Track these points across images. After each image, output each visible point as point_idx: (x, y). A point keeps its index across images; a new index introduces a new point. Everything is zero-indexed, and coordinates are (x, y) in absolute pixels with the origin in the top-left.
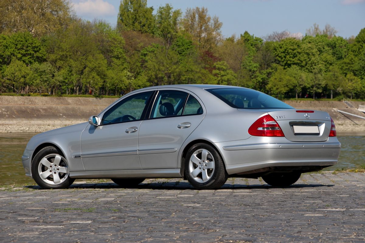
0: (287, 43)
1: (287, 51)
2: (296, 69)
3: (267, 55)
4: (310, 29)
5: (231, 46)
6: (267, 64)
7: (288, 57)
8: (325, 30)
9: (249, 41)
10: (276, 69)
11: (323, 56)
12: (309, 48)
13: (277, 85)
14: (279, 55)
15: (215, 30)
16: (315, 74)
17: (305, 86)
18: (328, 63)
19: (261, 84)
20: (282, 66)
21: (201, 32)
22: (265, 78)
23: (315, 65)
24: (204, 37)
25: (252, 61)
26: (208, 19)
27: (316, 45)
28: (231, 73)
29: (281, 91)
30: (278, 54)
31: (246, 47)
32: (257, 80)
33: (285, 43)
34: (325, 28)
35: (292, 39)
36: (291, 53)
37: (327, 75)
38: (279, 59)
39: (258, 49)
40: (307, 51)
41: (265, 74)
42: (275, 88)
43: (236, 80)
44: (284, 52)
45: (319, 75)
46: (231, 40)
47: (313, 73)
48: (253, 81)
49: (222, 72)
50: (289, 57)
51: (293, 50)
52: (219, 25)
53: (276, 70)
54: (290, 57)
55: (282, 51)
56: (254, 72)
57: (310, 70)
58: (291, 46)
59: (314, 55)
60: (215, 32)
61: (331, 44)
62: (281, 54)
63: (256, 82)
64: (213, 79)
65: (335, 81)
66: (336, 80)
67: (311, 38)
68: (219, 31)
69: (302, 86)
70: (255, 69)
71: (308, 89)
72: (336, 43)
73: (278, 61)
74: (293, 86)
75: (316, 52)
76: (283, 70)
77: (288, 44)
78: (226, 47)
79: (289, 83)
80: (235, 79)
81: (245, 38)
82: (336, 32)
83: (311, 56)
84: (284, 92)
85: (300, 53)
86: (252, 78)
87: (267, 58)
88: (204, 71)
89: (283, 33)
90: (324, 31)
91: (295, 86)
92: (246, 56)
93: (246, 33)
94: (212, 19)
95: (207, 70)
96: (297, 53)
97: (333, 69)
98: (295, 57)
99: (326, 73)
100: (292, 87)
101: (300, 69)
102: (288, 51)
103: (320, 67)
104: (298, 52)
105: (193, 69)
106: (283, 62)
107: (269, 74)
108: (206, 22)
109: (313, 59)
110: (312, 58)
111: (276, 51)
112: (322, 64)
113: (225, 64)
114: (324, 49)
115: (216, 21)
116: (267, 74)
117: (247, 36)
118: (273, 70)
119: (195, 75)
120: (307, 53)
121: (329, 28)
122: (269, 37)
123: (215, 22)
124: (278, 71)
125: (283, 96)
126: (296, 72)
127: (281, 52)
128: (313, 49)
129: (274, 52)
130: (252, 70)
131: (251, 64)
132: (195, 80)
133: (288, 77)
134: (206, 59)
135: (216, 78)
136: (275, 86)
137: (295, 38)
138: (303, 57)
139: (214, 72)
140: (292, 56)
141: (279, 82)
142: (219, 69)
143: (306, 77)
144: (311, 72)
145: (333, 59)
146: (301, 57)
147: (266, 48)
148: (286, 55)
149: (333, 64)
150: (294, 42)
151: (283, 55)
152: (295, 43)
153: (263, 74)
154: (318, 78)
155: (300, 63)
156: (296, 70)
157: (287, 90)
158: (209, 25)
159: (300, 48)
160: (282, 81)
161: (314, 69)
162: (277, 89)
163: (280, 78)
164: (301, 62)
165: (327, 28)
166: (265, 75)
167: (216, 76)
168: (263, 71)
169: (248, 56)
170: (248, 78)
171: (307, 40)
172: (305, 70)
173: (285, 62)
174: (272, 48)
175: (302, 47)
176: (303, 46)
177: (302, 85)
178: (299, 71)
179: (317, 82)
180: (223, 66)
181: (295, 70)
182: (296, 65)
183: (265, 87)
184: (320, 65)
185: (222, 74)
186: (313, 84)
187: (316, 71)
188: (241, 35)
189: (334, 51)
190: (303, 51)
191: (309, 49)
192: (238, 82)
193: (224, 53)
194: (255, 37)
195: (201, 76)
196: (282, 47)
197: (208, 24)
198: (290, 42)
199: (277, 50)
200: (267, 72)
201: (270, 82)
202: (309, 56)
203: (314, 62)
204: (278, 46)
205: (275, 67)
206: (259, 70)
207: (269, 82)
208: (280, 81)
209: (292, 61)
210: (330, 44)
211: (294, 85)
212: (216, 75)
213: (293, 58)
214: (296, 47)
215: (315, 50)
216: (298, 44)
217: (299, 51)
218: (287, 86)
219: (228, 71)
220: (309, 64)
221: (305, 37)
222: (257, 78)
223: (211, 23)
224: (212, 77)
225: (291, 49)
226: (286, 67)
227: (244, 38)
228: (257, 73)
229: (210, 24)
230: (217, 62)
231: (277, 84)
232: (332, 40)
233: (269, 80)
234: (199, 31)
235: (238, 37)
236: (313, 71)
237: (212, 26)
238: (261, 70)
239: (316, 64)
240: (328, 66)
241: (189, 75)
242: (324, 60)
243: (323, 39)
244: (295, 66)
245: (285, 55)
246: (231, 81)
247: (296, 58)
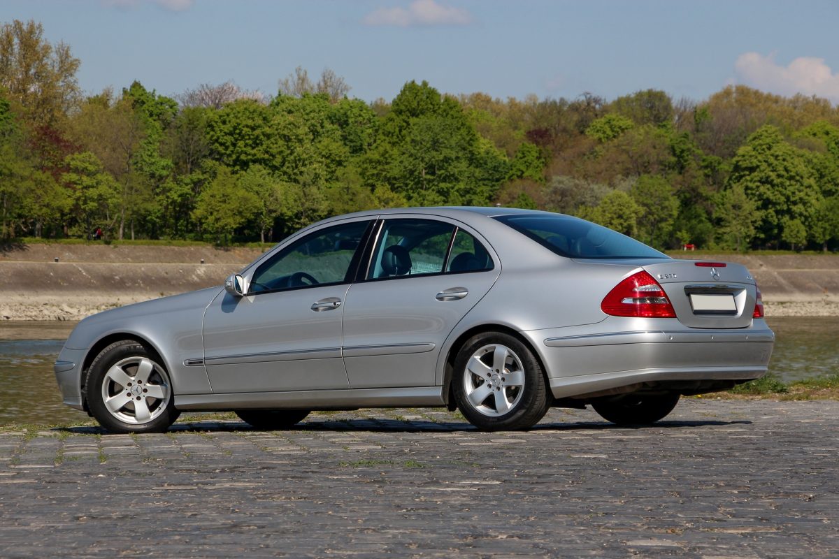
0: (239, 112)
1: (238, 131)
2: (260, 173)
3: (192, 139)
4: (287, 81)
5: (102, 115)
6: (192, 162)
7: (241, 144)
8: (322, 84)
9: (145, 106)
10: (215, 173)
11: (322, 143)
12: (289, 124)
13: (218, 211)
14: (220, 140)
15: (63, 78)
16: (304, 185)
17: (282, 214)
18: (332, 161)
19: (178, 209)
20: (228, 165)
21: (27, 80)
22: (187, 194)
23: (304, 165)
24: (35, 93)
25: (155, 154)
26: (43, 49)
27: (306, 117)
28: (107, 180)
29: (226, 225)
30: (218, 138)
31: (139, 119)
32: (168, 197)
33: (234, 111)
34: (321, 78)
35: (250, 102)
36: (248, 135)
37: (330, 188)
38: (221, 149)
39: (166, 125)
40: (286, 132)
41: (187, 184)
42: (211, 219)
43: (118, 199)
44: (231, 134)
45: (314, 190)
46: (102, 101)
47: (299, 183)
48: (160, 201)
49: (84, 178)
50: (242, 146)
51: (253, 129)
52: (72, 64)
53: (214, 175)
54: (246, 145)
55: (226, 131)
56: (161, 178)
57: (293, 177)
58: (249, 118)
59: (300, 141)
60: (63, 82)
61: (337, 117)
62: (225, 137)
63: (165, 203)
64: (63, 194)
65: (350, 203)
66: (351, 200)
67: (292, 102)
68: (71, 79)
69: (274, 215)
70: (165, 173)
71: (287, 221)
72: (349, 113)
73: (219, 153)
74: (254, 213)
75: (306, 134)
76: (229, 174)
77: (240, 115)
78: (92, 117)
79: (245, 205)
80: (116, 196)
81: (135, 98)
82: (346, 89)
83: (294, 144)
84: (232, 228)
85: (268, 136)
86: (158, 194)
87: (192, 147)
88: (39, 175)
89: (223, 88)
90: (319, 85)
91: (258, 214)
92: (142, 142)
93: (136, 85)
94: (54, 49)
95: (48, 173)
96: (262, 137)
97: (344, 174)
98: (257, 145)
99: (328, 185)
100: (252, 217)
101: (269, 174)
102: (241, 130)
103: (315, 169)
104: (264, 134)
105: (13, 171)
106: (229, 155)
107: (197, 185)
108: (38, 57)
109: (299, 150)
110: (295, 148)
111: (213, 130)
112: (320, 162)
113: (92, 160)
114: (322, 127)
115: (64, 55)
116: (192, 185)
117: (140, 92)
118: (206, 176)
119: (20, 184)
120: (285, 136)
121: (331, 78)
122: (191, 97)
123: (61, 57)
124: (220, 177)
125: (230, 237)
126: (261, 181)
127: (225, 133)
128: (299, 128)
129: (208, 133)
130: (158, 173)
131: (153, 160)
132: (18, 198)
133: (241, 193)
134: (43, 147)
135: (70, 192)
136: (211, 214)
137: (256, 101)
138: (278, 146)
139: (66, 177)
140: (250, 142)
141: (220, 204)
142: (76, 171)
143: (283, 192)
144: (296, 181)
145: (344, 150)
146: (271, 145)
147: (189, 124)
148: (236, 140)
149: (345, 164)
150: (254, 111)
151: (229, 139)
152: (258, 113)
153: (184, 185)
154: (312, 195)
155: (268, 160)
156: (261, 177)
157: (240, 224)
158: (46, 64)
159: (269, 124)
160: (227, 201)
161: (301, 173)
162: (217, 220)
163: (224, 195)
164: (271, 158)
165: (327, 78)
166: (189, 187)
167: (69, 187)
168: (183, 177)
169: (146, 141)
170: (147, 193)
171: (283, 106)
172: (281, 175)
173: (234, 157)
174: (203, 123)
175: (272, 122)
176: (277, 119)
177: (275, 211)
178: (267, 178)
179: (308, 204)
180: (87, 165)
181: (258, 175)
182: (261, 164)
183: (187, 214)
184: (315, 165)
185: (84, 184)
186: (301, 209)
187: (306, 178)
188: (125, 91)
189: (344, 134)
190: (276, 132)
191: (289, 126)
192: (124, 204)
193: (86, 133)
194: (159, 97)
195: (33, 187)
196: (228, 120)
197: (44, 62)
198: (246, 109)
199: (216, 129)
200: (192, 180)
201: (199, 203)
202: (290, 144)
203: (302, 157)
204: (216, 118)
205: (211, 168)
206: (172, 174)
207: (195, 202)
208: (225, 202)
209: (249, 154)
210: (335, 116)
211: (256, 211)
212: (68, 185)
213: (253, 148)
214: (259, 121)
215: (302, 130)
216: (264, 115)
217: (267, 130)
218: (240, 213)
219: (99, 177)
220: (289, 163)
221: (277, 98)
222: (169, 194)
223: (52, 60)
224: (60, 189)
225: (247, 126)
226: (237, 168)
227: (131, 97)
228: (169, 183)
229: (49, 63)
230: (73, 154)
231: (217, 209)
232: (339, 107)
233: (198, 199)
234: (23, 80)
235: (117, 94)
236: (299, 178)
237: (53, 67)
238: (179, 174)
239: (306, 162)
240: (333, 166)
241: (4, 185)
242: (324, 153)
243: (318, 104)
244: (258, 166)
245: (233, 140)
246: (107, 200)
247: (260, 148)
